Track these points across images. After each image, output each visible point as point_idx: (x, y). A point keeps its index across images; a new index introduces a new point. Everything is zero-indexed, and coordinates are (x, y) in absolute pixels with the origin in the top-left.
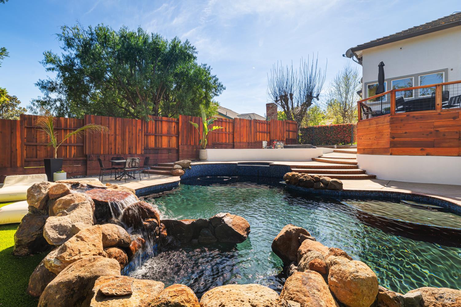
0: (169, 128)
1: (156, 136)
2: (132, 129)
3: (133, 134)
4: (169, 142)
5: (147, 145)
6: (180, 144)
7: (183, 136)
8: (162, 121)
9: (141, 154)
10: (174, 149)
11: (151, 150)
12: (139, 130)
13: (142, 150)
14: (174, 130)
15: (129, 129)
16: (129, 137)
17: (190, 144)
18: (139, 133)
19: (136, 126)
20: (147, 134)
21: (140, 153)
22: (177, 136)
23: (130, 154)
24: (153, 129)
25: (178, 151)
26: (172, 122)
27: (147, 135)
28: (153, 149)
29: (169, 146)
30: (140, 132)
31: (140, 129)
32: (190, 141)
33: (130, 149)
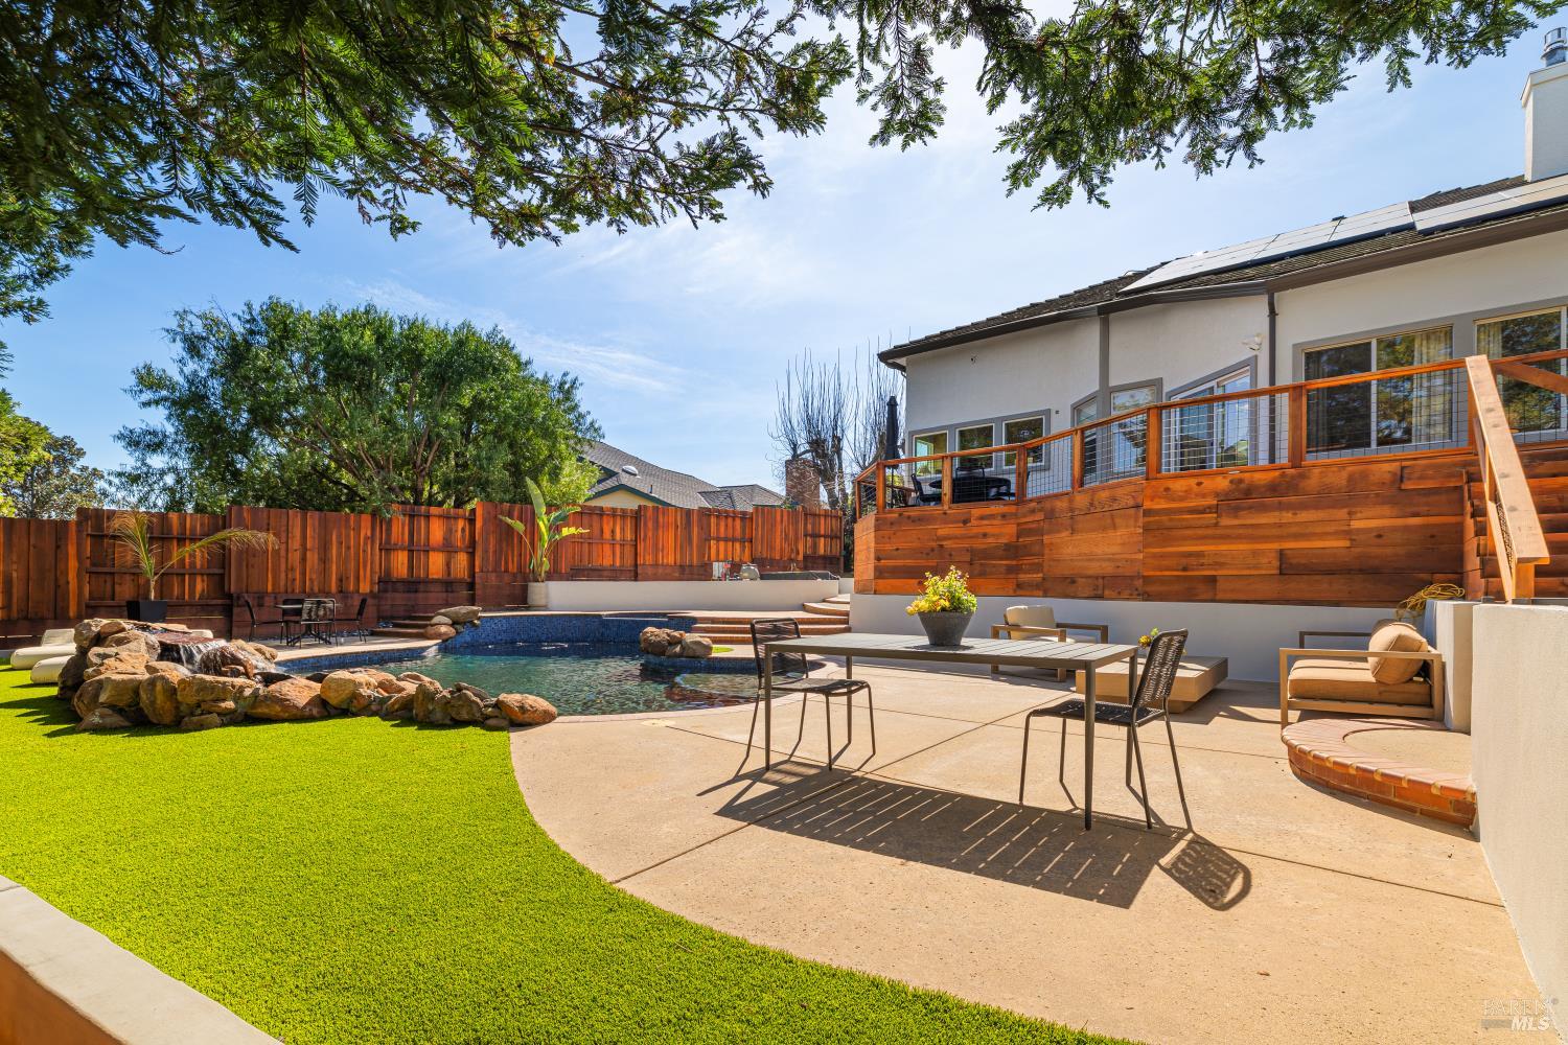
0: (450, 532)
1: (411, 551)
2: (348, 536)
3: (348, 548)
4: (448, 565)
5: (388, 572)
6: (477, 570)
7: (486, 551)
8: (428, 517)
9: (371, 591)
10: (461, 581)
11: (399, 584)
12: (366, 538)
13: (372, 583)
14: (463, 537)
15: (339, 536)
16: (339, 554)
17: (506, 571)
18: (365, 544)
19: (358, 530)
20: (388, 547)
21: (368, 591)
22: (471, 550)
23: (341, 592)
24: (403, 534)
25: (471, 586)
26: (456, 518)
27: (387, 549)
28: (403, 581)
29: (449, 574)
30: (369, 542)
31: (369, 534)
32: (506, 563)
33: (341, 580)
